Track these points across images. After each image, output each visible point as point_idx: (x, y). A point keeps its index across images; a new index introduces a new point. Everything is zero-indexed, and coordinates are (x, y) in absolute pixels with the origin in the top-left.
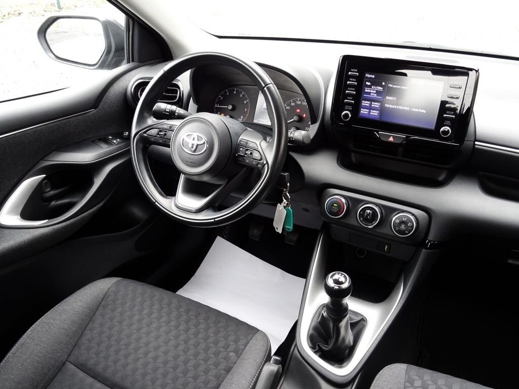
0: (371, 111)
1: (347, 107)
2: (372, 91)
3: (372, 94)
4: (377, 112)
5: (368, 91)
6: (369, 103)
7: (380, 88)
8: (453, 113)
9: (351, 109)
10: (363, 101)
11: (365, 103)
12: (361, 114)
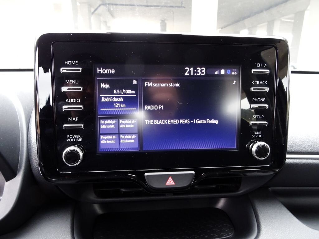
0: (121, 136)
1: (70, 138)
2: (114, 100)
3: (116, 105)
4: (134, 137)
5: (110, 100)
6: (114, 122)
7: (130, 92)
8: (262, 116)
9: (80, 140)
10: (101, 122)
11: (105, 125)
12: (102, 147)
